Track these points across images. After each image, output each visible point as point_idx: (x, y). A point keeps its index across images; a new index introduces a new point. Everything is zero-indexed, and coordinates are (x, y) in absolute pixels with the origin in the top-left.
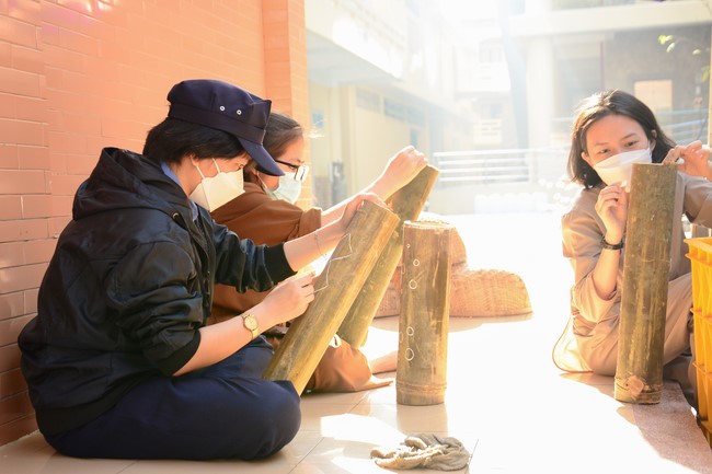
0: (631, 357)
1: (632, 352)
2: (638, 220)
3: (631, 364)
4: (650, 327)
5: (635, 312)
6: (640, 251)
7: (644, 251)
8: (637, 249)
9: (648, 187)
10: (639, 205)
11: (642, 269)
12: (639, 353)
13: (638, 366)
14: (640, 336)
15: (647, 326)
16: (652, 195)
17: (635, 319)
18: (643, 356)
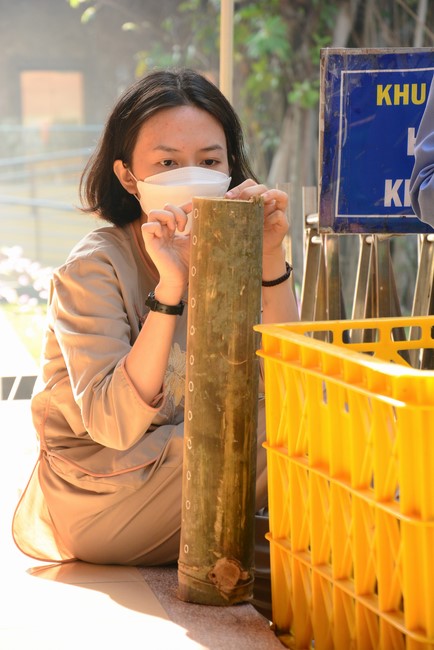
0: (218, 526)
1: (219, 517)
2: (220, 295)
3: (218, 539)
4: (245, 473)
5: (221, 450)
6: (226, 347)
7: (232, 346)
8: (219, 345)
9: (233, 241)
10: (219, 270)
11: (230, 377)
12: (229, 520)
13: (228, 539)
14: (231, 490)
15: (241, 473)
16: (240, 254)
17: (222, 463)
18: (236, 522)
